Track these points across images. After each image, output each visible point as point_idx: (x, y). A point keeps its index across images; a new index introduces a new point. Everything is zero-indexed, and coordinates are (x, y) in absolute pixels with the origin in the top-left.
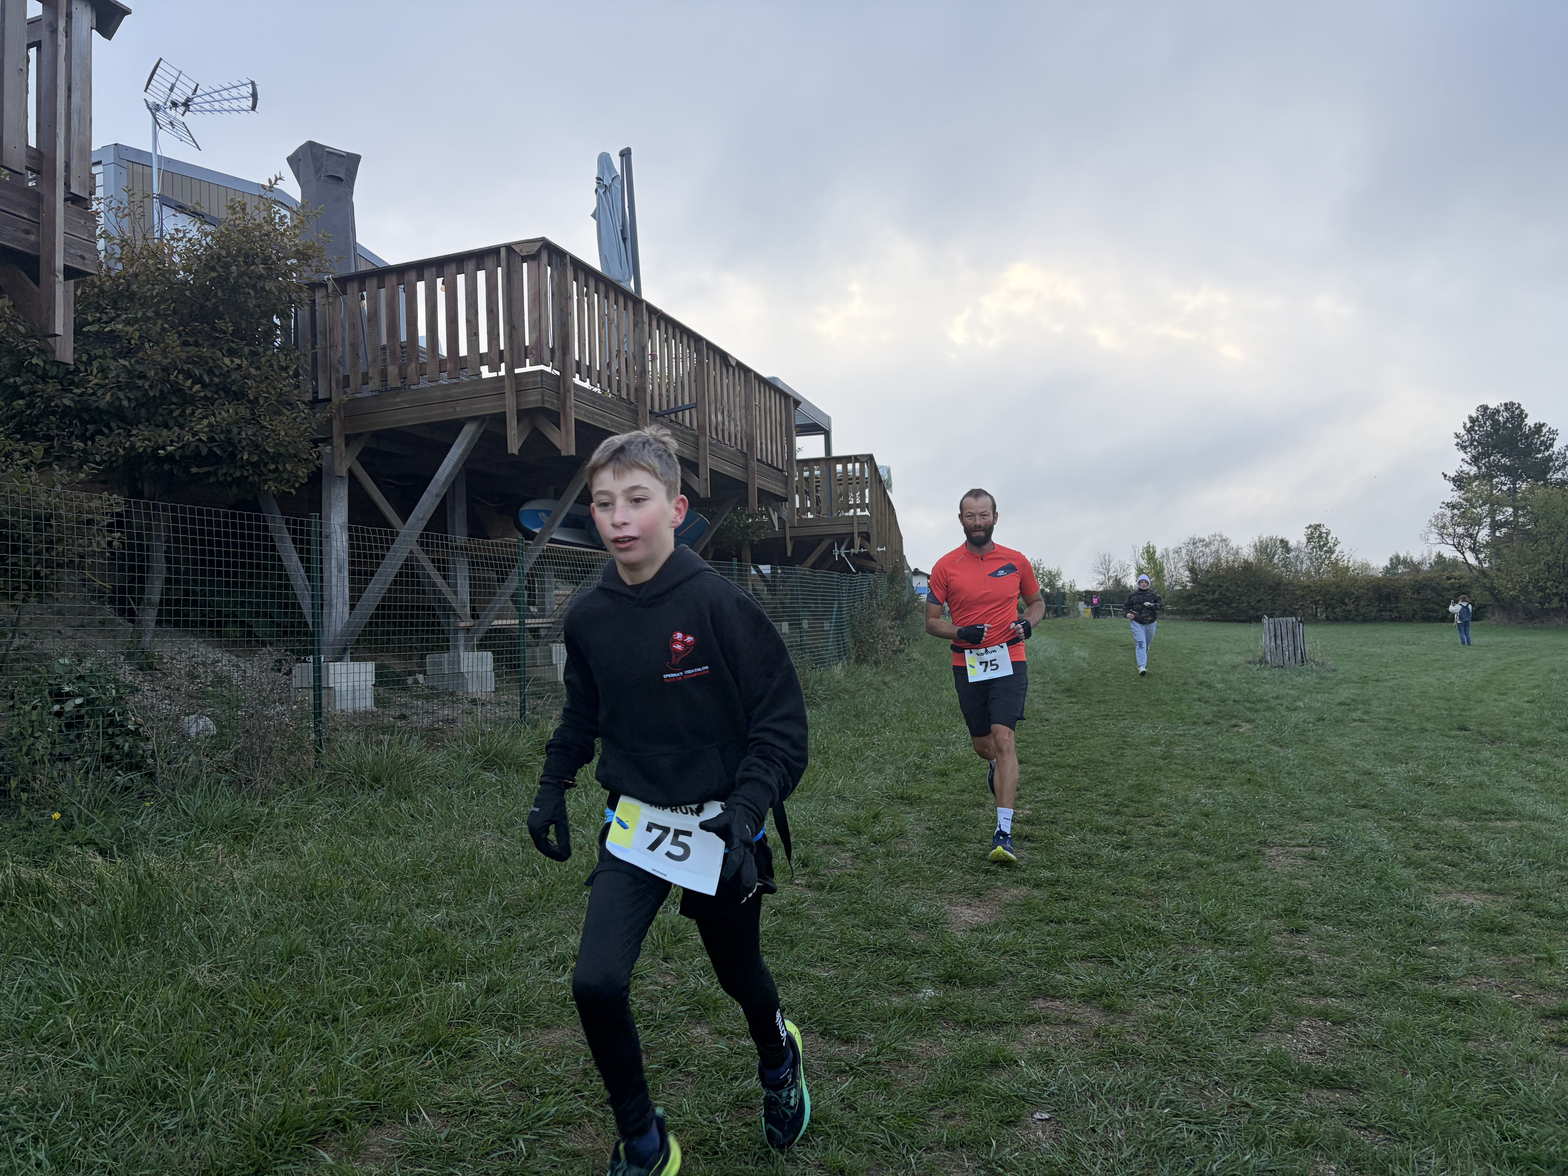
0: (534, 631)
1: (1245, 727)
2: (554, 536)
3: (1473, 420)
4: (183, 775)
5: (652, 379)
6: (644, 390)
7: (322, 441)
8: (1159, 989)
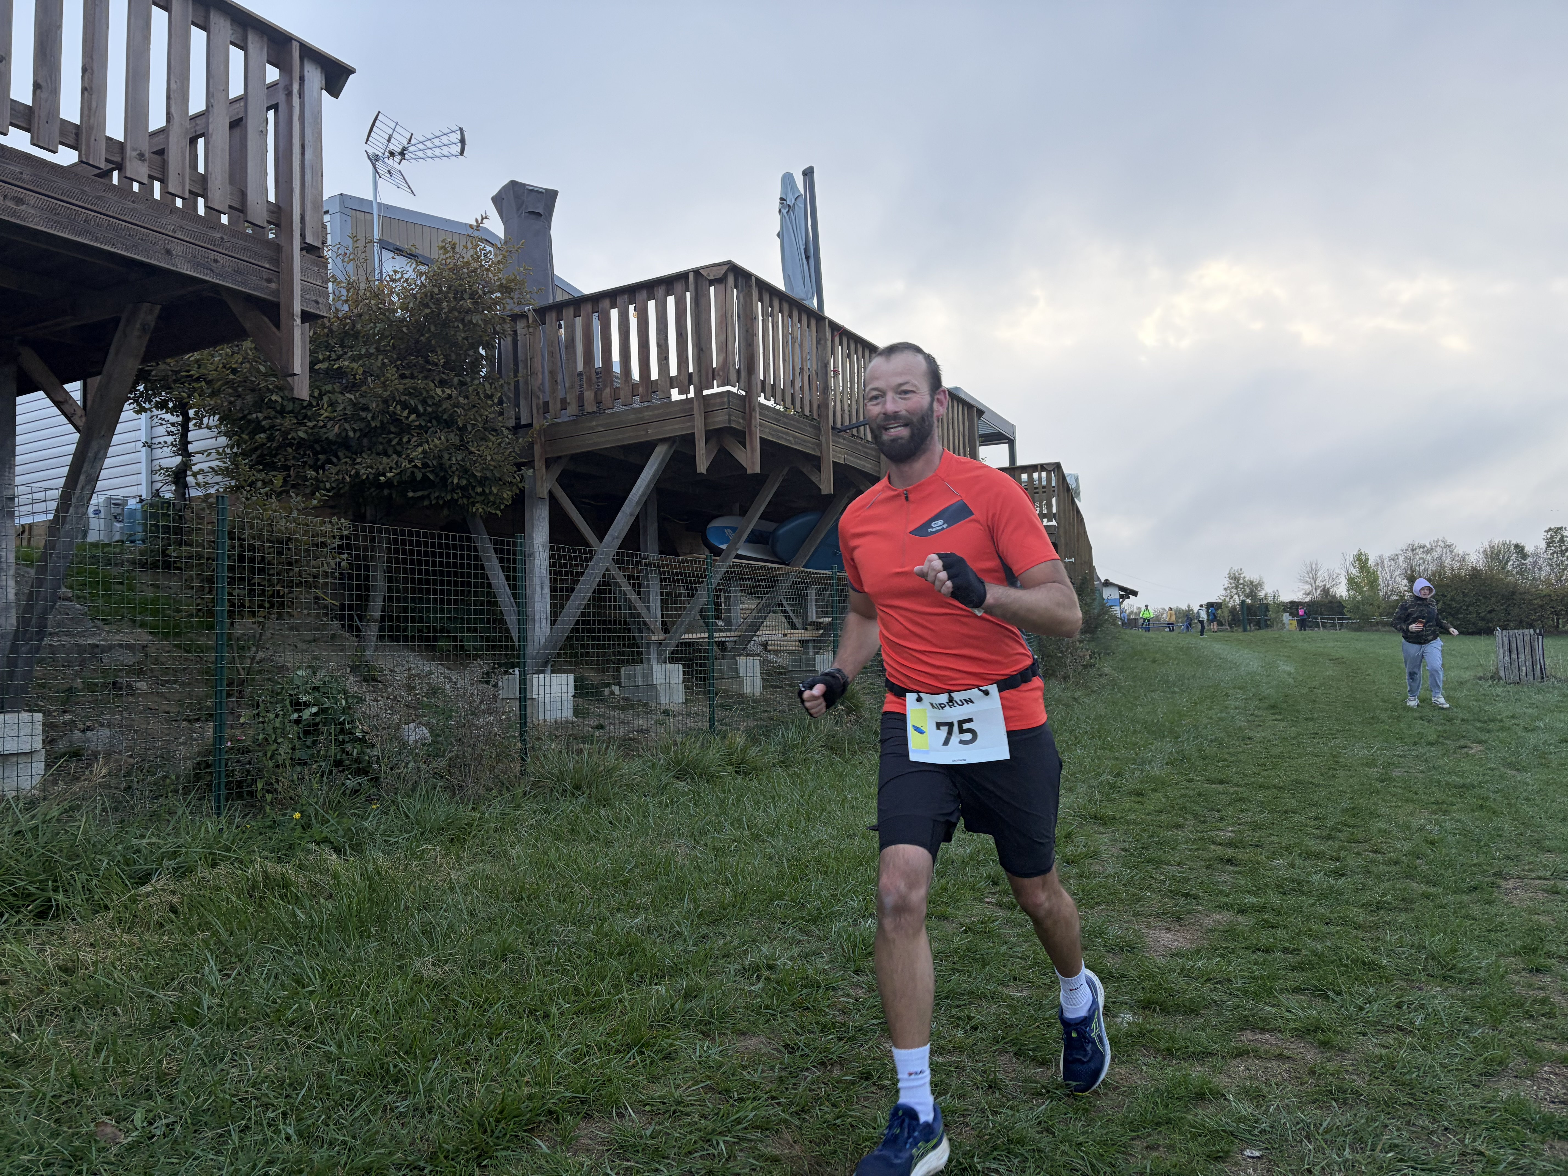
0: (721, 644)
1: (1476, 748)
2: (739, 552)
4: (404, 780)
5: (835, 395)
6: (827, 406)
7: (524, 464)
8: (1381, 1027)
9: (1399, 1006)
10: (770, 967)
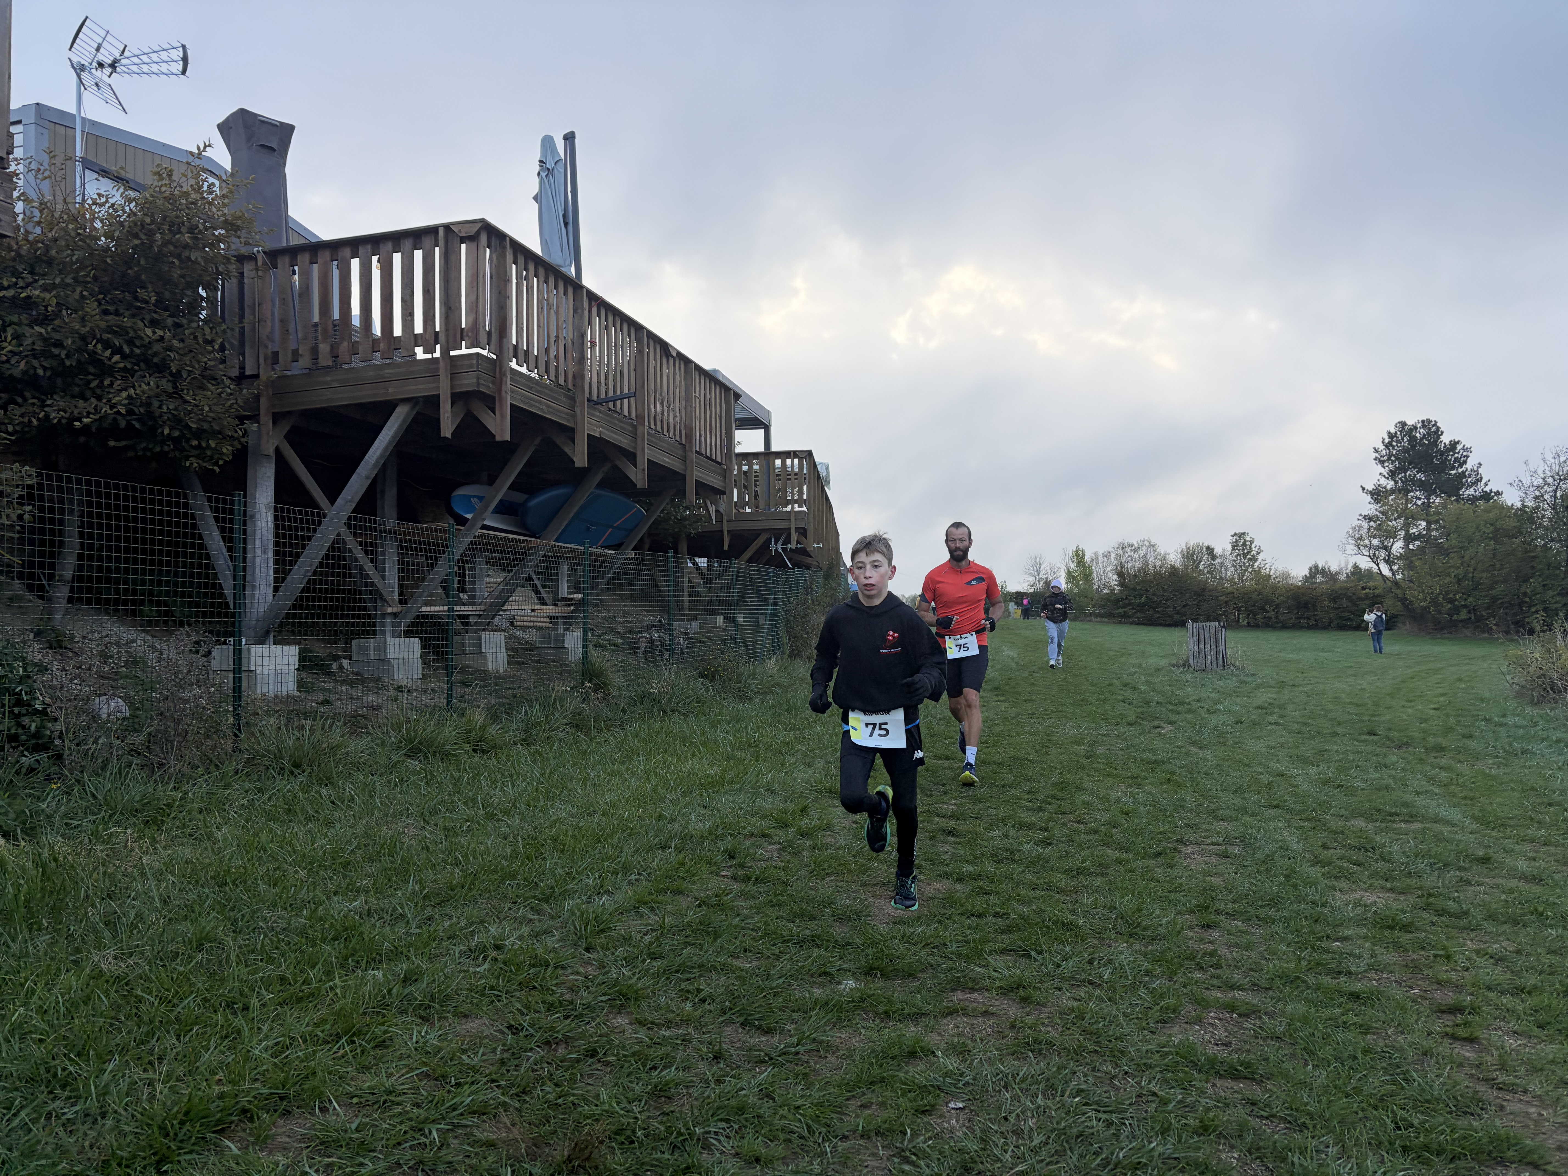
0: (464, 618)
1: (1167, 729)
2: (486, 523)
3: (1391, 436)
4: (92, 757)
5: (591, 366)
6: (583, 377)
7: (248, 418)
8: (1075, 982)
9: (1090, 962)
10: (498, 948)
